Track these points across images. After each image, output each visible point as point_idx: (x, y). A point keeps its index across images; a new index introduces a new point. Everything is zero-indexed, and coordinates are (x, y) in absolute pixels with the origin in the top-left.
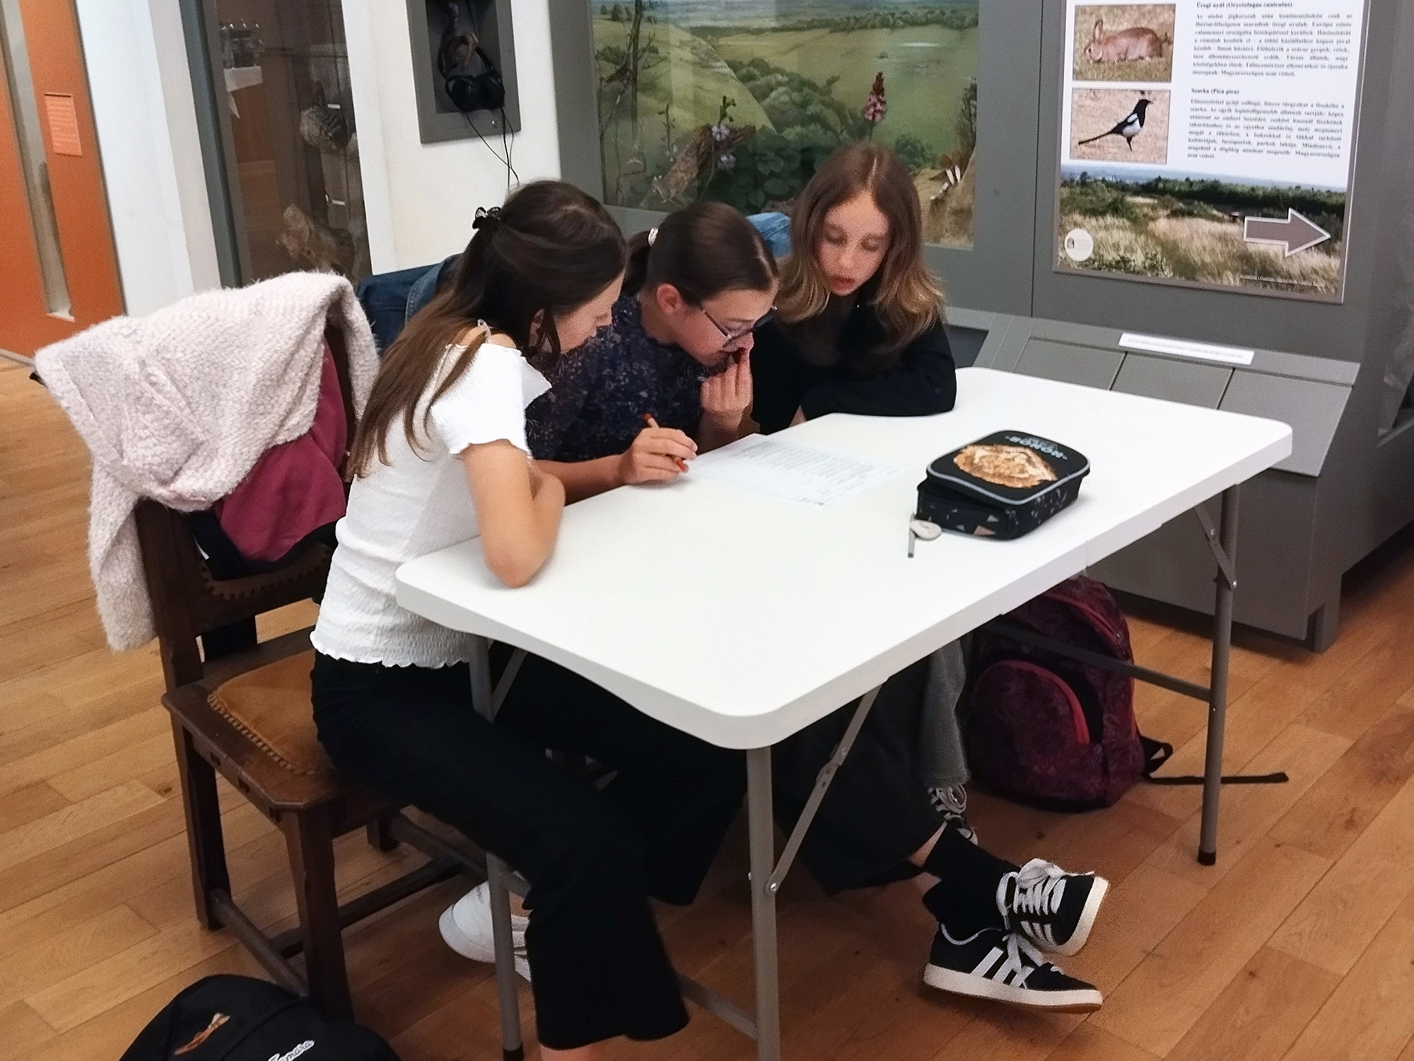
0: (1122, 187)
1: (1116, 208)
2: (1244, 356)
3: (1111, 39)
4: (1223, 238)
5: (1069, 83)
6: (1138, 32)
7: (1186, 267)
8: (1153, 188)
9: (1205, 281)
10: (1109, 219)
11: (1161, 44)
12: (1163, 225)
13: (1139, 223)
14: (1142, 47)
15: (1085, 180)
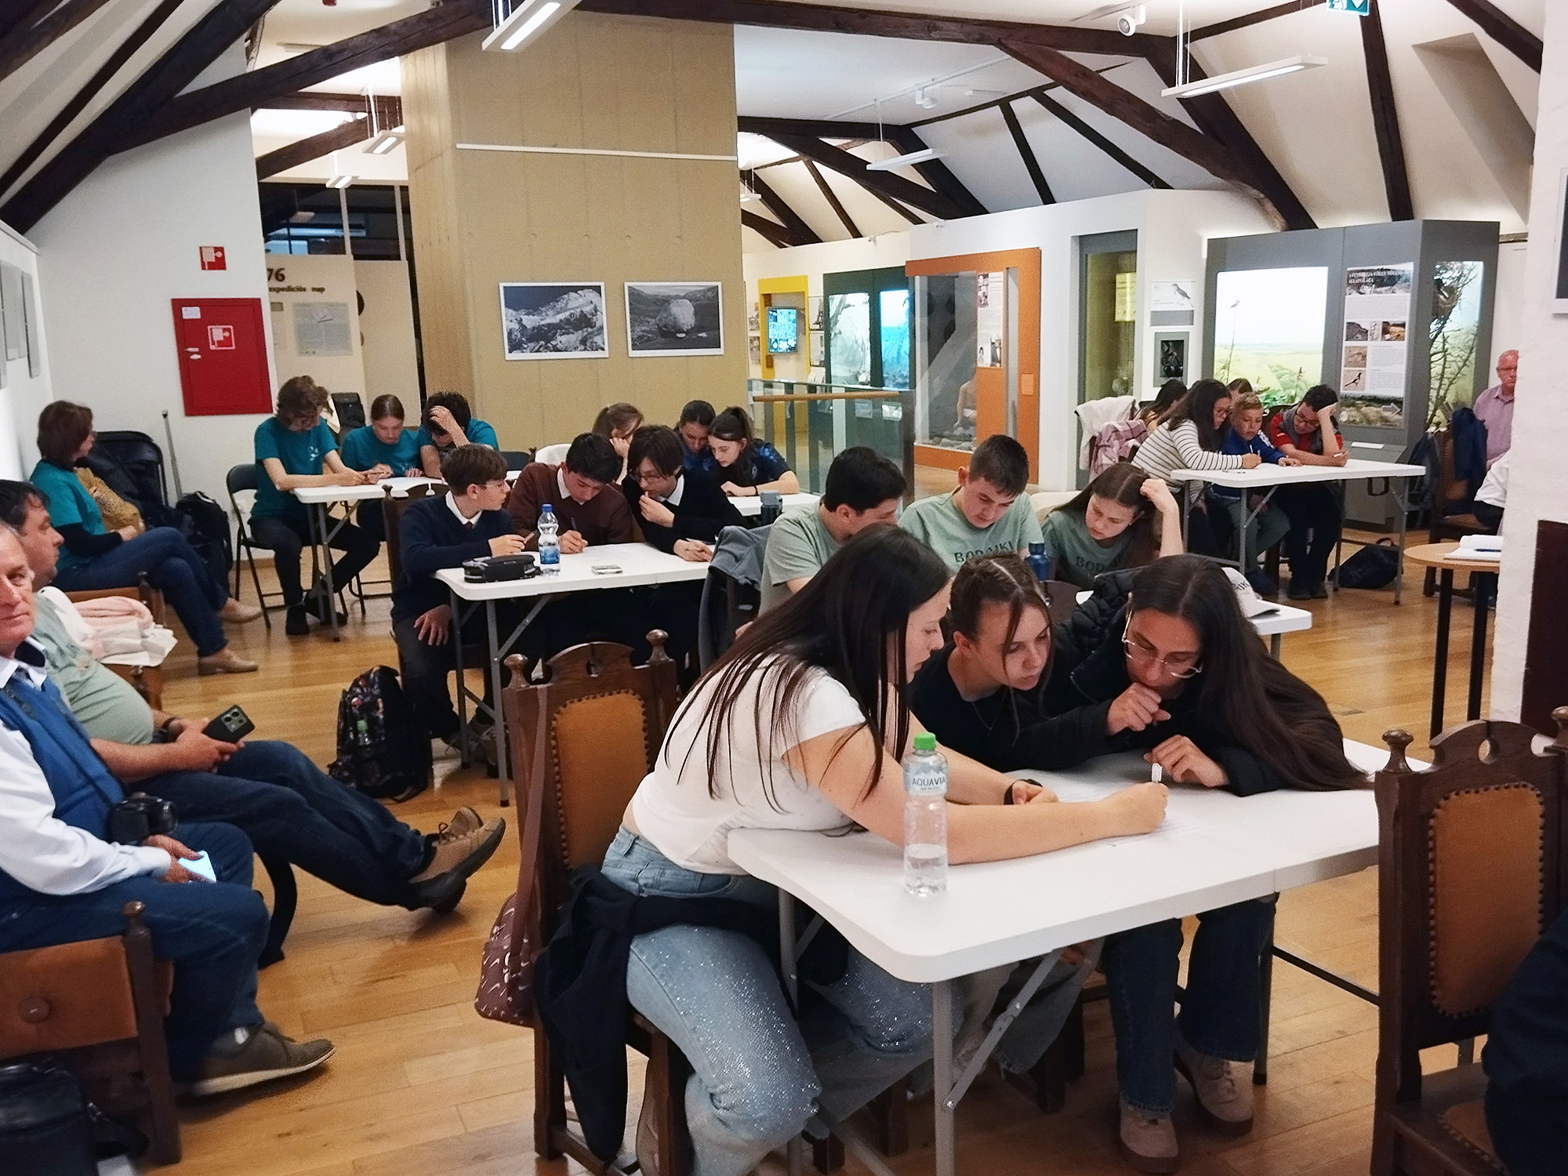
0: (1354, 398)
1: (1353, 405)
2: (1380, 446)
3: (1353, 356)
4: (1377, 412)
5: (1343, 368)
6: (1358, 354)
7: (1369, 422)
8: (1360, 399)
9: (1373, 425)
10: (1351, 408)
11: (1364, 357)
12: (1364, 409)
13: (1358, 409)
14: (1360, 358)
15: (1346, 397)
